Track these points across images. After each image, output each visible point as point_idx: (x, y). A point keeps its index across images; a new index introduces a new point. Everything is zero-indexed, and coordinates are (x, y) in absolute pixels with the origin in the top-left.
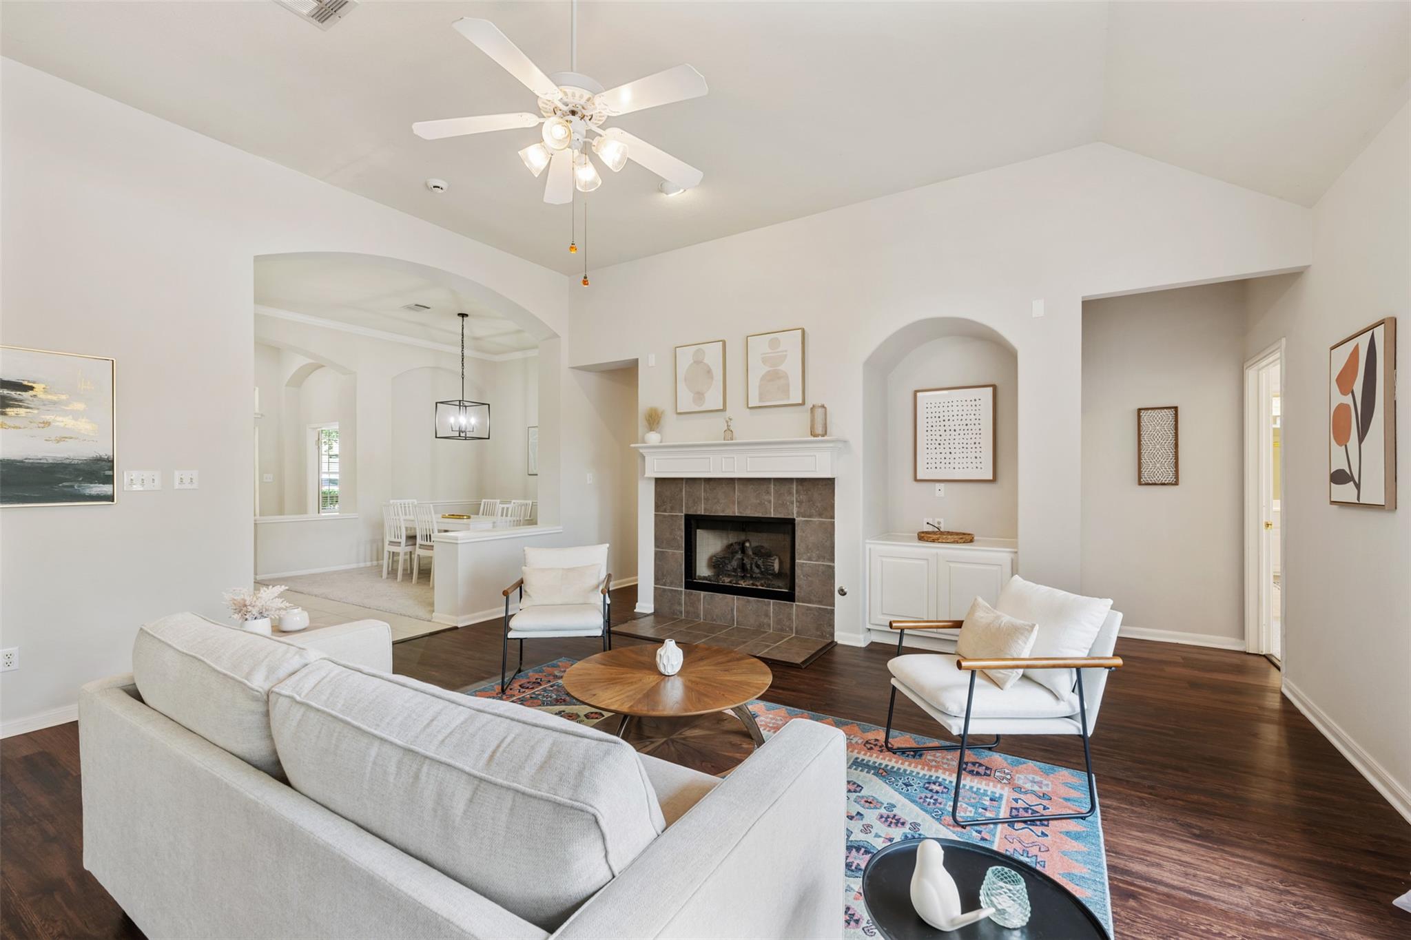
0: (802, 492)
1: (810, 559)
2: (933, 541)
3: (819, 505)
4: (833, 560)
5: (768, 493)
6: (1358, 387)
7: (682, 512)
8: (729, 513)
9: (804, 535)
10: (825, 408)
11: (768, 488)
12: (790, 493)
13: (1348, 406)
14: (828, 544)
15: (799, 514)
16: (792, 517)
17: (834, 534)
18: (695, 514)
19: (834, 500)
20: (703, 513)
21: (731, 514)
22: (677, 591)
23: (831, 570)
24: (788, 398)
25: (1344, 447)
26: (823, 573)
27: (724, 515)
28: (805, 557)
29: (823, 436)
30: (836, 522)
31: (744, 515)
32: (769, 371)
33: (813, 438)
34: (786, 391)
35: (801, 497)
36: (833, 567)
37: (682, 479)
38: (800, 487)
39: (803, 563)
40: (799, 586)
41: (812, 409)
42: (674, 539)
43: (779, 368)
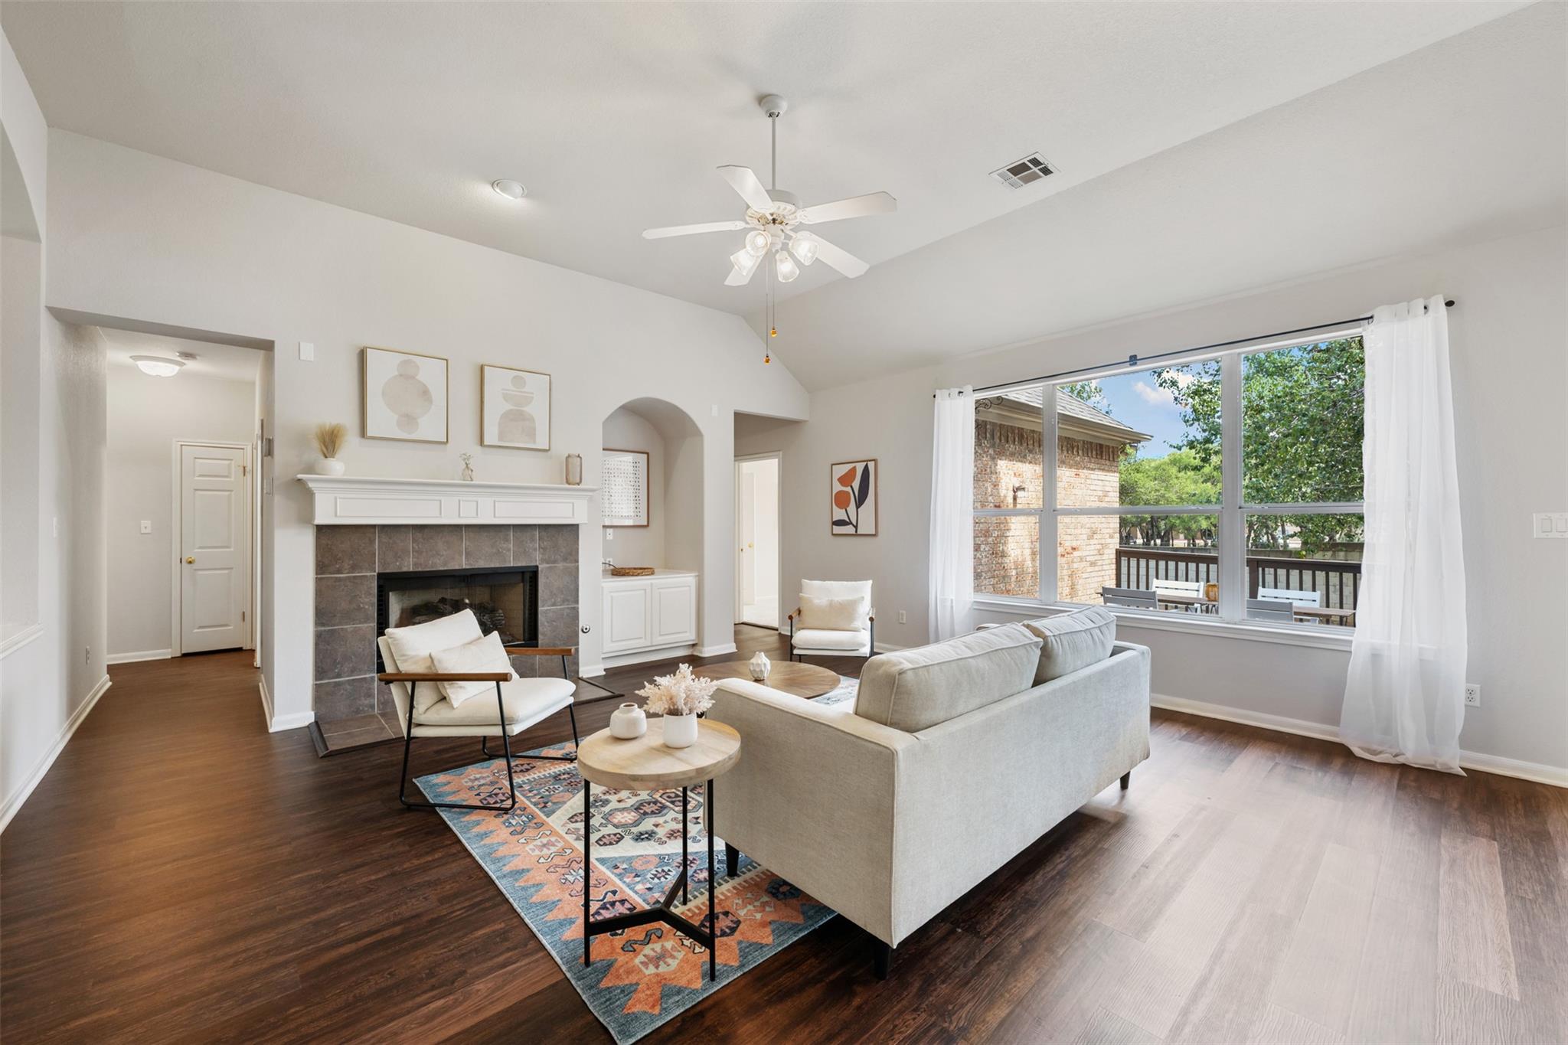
0: (545, 538)
1: (554, 604)
2: (638, 575)
3: (564, 550)
4: (577, 602)
5: (507, 541)
6: (856, 484)
7: (375, 572)
8: (454, 565)
9: (548, 581)
10: (581, 458)
11: (508, 535)
12: (533, 540)
13: (848, 493)
14: (572, 587)
15: (543, 561)
16: (534, 564)
17: (578, 578)
18: (399, 571)
19: (578, 545)
20: (411, 570)
21: (457, 567)
22: (365, 678)
23: (576, 611)
24: (535, 442)
25: (844, 510)
26: (567, 615)
27: (446, 568)
28: (550, 603)
29: (578, 484)
30: (580, 567)
31: (476, 567)
32: (511, 410)
33: (567, 486)
34: (531, 434)
35: (545, 543)
36: (578, 608)
37: (374, 526)
38: (543, 533)
39: (547, 610)
40: (542, 634)
41: (567, 458)
42: (359, 609)
43: (524, 409)
